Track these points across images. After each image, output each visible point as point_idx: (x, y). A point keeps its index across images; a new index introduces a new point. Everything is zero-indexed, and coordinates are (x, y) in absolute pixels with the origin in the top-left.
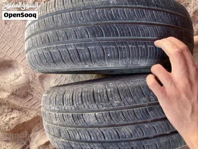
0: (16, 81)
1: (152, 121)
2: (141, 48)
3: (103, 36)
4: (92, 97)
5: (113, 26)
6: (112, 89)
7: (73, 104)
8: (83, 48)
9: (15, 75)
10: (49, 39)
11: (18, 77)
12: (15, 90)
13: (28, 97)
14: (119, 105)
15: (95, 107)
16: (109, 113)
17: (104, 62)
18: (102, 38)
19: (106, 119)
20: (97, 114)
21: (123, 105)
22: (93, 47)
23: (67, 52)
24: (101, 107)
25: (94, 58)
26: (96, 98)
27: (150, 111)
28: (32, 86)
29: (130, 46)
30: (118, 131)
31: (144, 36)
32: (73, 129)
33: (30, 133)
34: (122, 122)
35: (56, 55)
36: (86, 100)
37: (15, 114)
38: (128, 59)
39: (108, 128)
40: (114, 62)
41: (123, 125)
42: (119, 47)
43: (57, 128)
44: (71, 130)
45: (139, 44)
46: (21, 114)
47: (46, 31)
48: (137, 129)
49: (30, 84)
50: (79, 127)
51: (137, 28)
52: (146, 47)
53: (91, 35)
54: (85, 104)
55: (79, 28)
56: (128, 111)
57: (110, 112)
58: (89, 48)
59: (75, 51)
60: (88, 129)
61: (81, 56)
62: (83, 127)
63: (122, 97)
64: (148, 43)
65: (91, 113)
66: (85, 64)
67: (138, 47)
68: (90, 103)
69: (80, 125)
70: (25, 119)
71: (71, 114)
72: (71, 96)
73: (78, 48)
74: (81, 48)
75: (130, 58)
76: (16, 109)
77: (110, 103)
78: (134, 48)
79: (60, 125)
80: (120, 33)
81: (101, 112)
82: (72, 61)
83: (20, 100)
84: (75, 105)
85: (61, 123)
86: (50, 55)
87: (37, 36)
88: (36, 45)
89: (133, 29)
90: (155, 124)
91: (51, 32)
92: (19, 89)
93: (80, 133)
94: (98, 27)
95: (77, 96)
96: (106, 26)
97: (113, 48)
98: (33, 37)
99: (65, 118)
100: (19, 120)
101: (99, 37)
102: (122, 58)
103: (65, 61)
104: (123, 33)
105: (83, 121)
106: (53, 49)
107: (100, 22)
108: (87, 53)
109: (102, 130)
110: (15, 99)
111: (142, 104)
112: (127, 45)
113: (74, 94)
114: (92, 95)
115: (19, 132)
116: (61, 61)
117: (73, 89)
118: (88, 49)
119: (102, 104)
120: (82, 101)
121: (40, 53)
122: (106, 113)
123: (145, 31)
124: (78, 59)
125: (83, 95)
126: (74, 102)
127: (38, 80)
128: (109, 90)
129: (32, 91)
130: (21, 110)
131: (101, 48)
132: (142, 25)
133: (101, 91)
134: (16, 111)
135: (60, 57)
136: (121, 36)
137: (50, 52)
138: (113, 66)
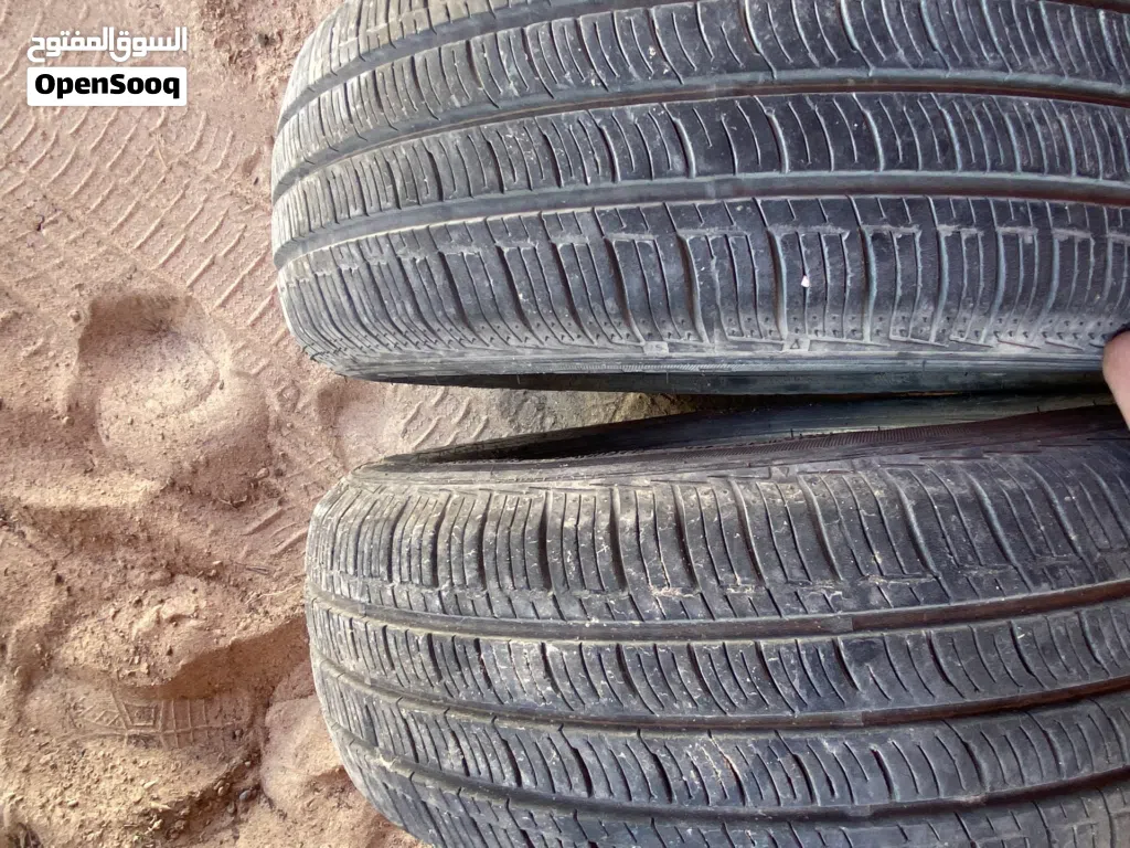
0: (194, 415)
1: (871, 722)
2: (1011, 240)
3: (780, 167)
4: (532, 554)
5: (844, 102)
6: (647, 518)
7: (435, 583)
8: (648, 238)
9: (188, 383)
10: (437, 177)
11: (203, 396)
12: (186, 465)
13: (259, 505)
14: (680, 609)
15: (547, 609)
16: (618, 649)
17: (769, 326)
18: (774, 174)
19: (600, 684)
20: (550, 648)
21: (700, 612)
22: (712, 233)
23: (545, 257)
24: (573, 610)
25: (709, 301)
26: (553, 559)
27: (860, 662)
28: (280, 444)
29: (945, 230)
30: (662, 755)
31: (1039, 170)
32: (428, 712)
33: (268, 706)
34: (685, 709)
35: (476, 278)
36: (503, 567)
37: (186, 599)
38: (925, 310)
39: (607, 736)
40: (831, 325)
41: (694, 727)
42: (877, 237)
43: (358, 695)
44: (419, 719)
45: (1004, 219)
46: (217, 599)
47: (419, 130)
48: (772, 756)
49: (271, 437)
50: (462, 708)
51: (999, 120)
52: (1045, 237)
53: (707, 155)
54: (492, 585)
55: (631, 113)
56: (724, 649)
57: (625, 644)
58: (688, 236)
59: (600, 256)
60: (506, 725)
61: (632, 285)
62: (480, 710)
63: (699, 565)
64: (1058, 211)
65: (523, 642)
66: (649, 337)
67: (991, 238)
68: (521, 583)
69: (462, 697)
70: (241, 626)
71: (420, 634)
72: (429, 533)
73: (617, 237)
74: (636, 237)
75: (935, 300)
76: (191, 570)
77: (624, 595)
78: (972, 240)
79: (373, 686)
80: (890, 147)
81: (576, 642)
82: (574, 313)
83: (211, 519)
84: (444, 586)
85: (375, 675)
86: (439, 278)
87: (364, 160)
88: (356, 212)
89: (971, 122)
90: (882, 741)
91: (453, 137)
92: (207, 463)
93: (463, 743)
94: (751, 108)
95: (456, 540)
96: (799, 102)
97: (834, 241)
98: (336, 168)
99: (393, 652)
100: (206, 629)
101: (754, 168)
102: (887, 301)
103: (530, 312)
104: (909, 146)
105: (481, 681)
106: (462, 242)
107: (761, 77)
108: (673, 270)
109: (575, 743)
110: (186, 517)
111: (814, 613)
112: (926, 222)
113: (445, 524)
114: (532, 541)
115: (208, 699)
116: (509, 311)
117: (443, 496)
118: (681, 243)
119: (585, 595)
120: (481, 568)
121: (380, 259)
122: (599, 651)
123: (1047, 138)
124: (610, 304)
125: (489, 533)
126: (442, 573)
127: (313, 412)
128: (627, 520)
129: (279, 474)
130: (216, 577)
131: (762, 241)
132: (1026, 101)
133: (585, 520)
134: (192, 582)
135: (500, 290)
136: (892, 163)
137: (441, 256)
138: (821, 351)
